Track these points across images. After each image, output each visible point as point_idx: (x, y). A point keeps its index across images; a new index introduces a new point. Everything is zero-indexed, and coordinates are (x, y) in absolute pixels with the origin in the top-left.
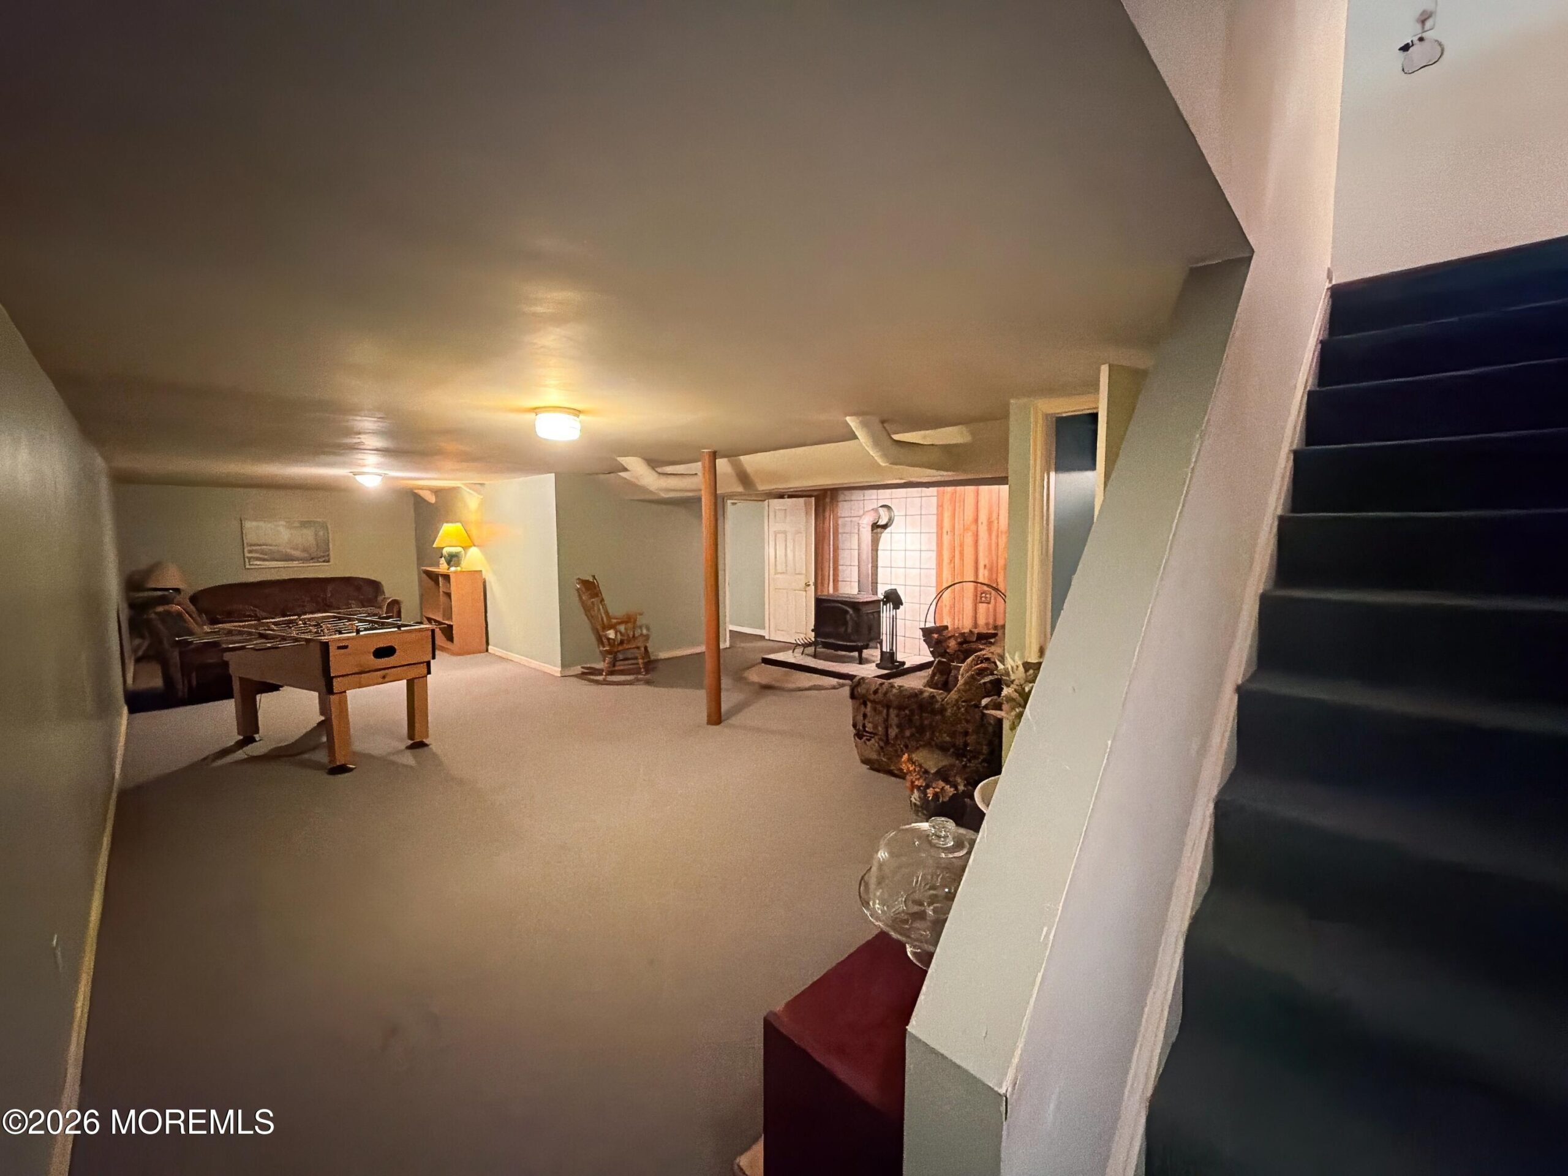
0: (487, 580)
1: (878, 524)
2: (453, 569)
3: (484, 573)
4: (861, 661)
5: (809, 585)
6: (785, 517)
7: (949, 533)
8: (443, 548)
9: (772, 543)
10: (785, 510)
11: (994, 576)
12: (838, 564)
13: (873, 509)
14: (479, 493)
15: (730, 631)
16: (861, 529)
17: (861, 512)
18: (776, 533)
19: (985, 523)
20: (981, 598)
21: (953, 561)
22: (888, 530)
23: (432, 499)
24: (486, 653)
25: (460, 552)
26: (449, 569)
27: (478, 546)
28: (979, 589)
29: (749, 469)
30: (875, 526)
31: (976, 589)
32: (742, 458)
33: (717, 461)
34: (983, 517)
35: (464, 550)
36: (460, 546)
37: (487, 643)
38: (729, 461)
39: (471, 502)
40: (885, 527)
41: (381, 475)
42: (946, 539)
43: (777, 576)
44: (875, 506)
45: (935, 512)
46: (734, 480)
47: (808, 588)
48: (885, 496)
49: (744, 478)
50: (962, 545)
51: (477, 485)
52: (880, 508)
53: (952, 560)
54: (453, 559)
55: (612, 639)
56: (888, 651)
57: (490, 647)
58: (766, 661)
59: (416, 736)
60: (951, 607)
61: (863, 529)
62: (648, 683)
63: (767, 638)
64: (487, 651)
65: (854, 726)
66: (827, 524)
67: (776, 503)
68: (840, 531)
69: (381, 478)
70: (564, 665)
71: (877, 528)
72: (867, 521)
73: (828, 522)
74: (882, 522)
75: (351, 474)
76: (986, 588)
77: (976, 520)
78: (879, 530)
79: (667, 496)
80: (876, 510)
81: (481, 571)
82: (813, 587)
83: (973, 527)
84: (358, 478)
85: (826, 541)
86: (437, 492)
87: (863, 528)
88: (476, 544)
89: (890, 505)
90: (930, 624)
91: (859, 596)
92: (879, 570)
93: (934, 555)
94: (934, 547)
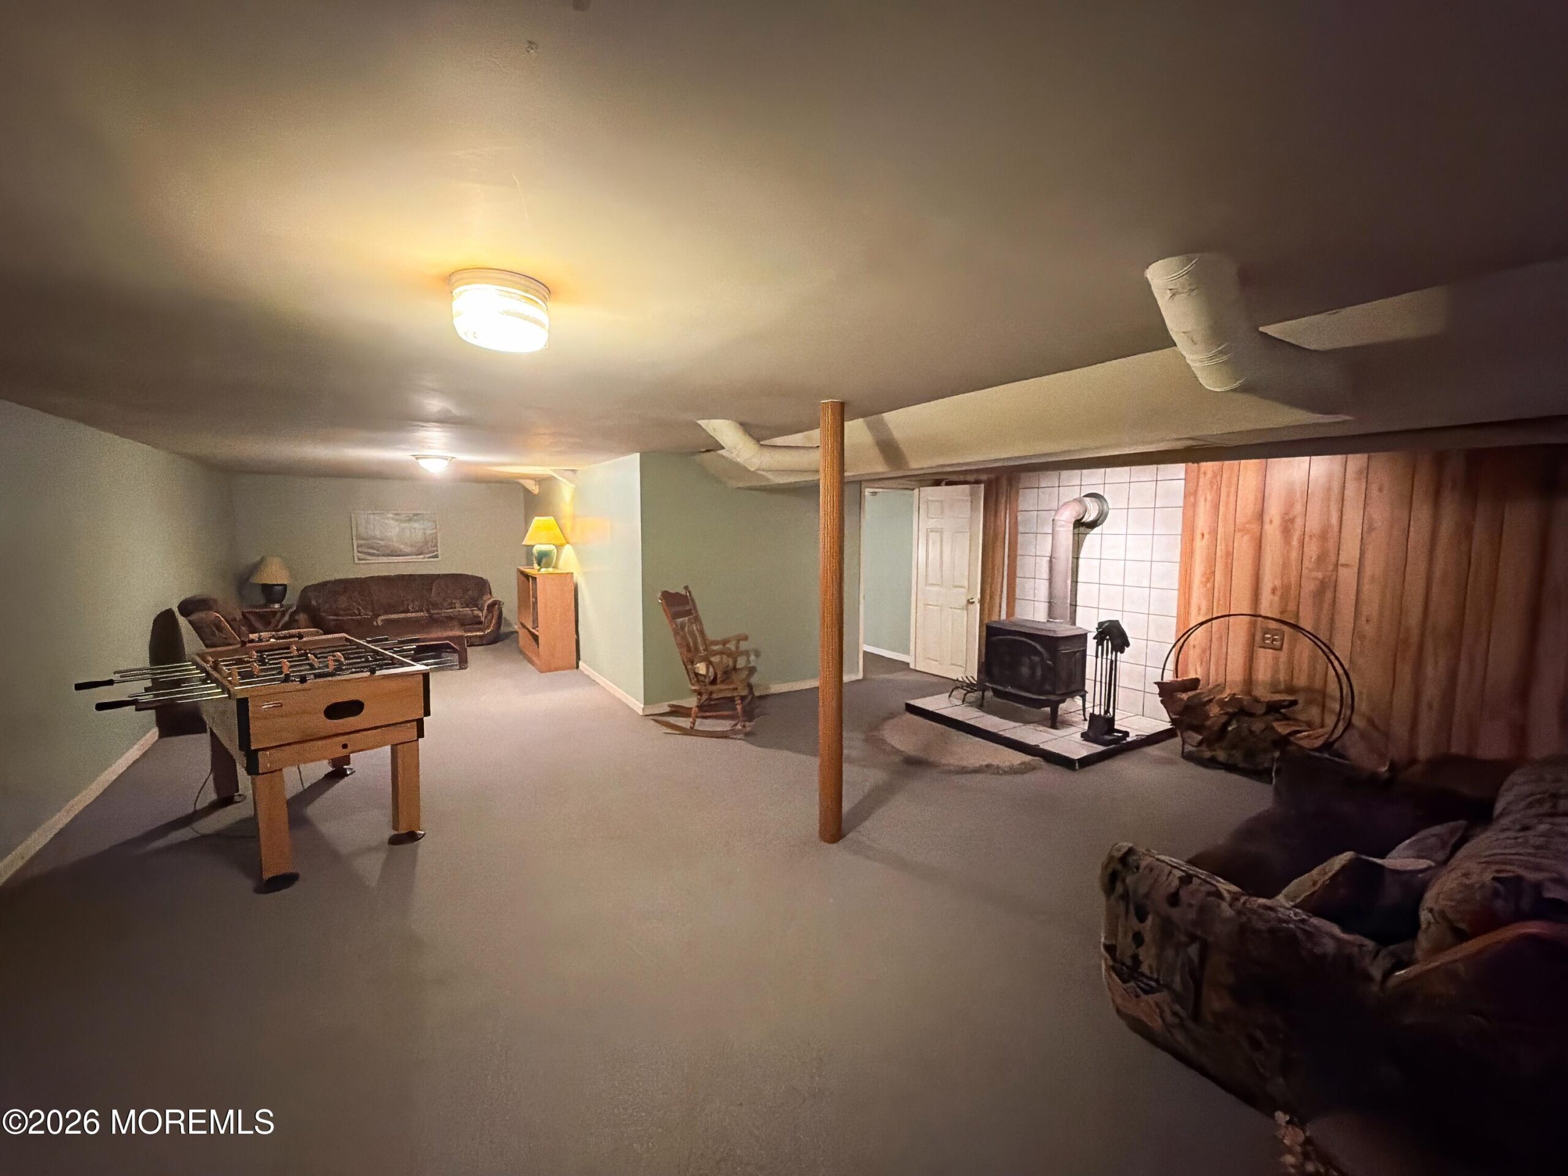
0: (578, 584)
1: (1084, 520)
2: (543, 570)
3: (575, 575)
4: (1055, 722)
5: (973, 603)
6: (942, 512)
7: (1206, 536)
8: (534, 546)
9: (922, 542)
10: (942, 501)
11: (1292, 607)
12: (1015, 574)
13: (1075, 500)
14: (571, 482)
15: (865, 653)
16: (1057, 529)
17: (1055, 506)
18: (929, 531)
19: (1277, 521)
20: (1264, 639)
21: (1212, 580)
22: (1097, 530)
23: (535, 489)
24: (575, 670)
25: (553, 550)
26: (539, 570)
27: (571, 544)
28: (1259, 625)
29: (898, 434)
30: (1079, 524)
31: (1253, 625)
32: (886, 416)
33: (847, 424)
34: (1274, 511)
35: (556, 548)
36: (554, 545)
37: (578, 658)
38: (865, 421)
39: (566, 492)
40: (1093, 525)
41: (447, 459)
42: (1200, 545)
43: (928, 588)
44: (1077, 496)
45: (1181, 504)
46: (875, 452)
47: (971, 606)
48: (1093, 479)
49: (889, 449)
50: (1229, 554)
51: (568, 472)
52: (1088, 499)
53: (1210, 576)
54: (543, 559)
55: (702, 675)
56: (1102, 713)
57: (581, 663)
58: (912, 709)
59: (400, 827)
60: (1204, 651)
61: (1062, 529)
62: (748, 735)
63: (912, 666)
64: (577, 667)
65: (1110, 949)
66: (1000, 522)
67: (930, 492)
68: (1021, 529)
69: (447, 462)
70: (647, 702)
71: (1082, 526)
72: (1067, 516)
73: (1003, 518)
74: (1089, 518)
75: (414, 458)
76: (1273, 625)
77: (1260, 516)
78: (1082, 529)
79: (781, 481)
80: (1079, 501)
81: (573, 573)
82: (978, 606)
83: (1255, 527)
84: (421, 462)
85: (999, 544)
86: (540, 480)
87: (1062, 526)
88: (570, 542)
89: (1101, 493)
90: (1169, 677)
91: (1050, 626)
92: (1080, 585)
93: (1175, 570)
94: (1176, 556)
